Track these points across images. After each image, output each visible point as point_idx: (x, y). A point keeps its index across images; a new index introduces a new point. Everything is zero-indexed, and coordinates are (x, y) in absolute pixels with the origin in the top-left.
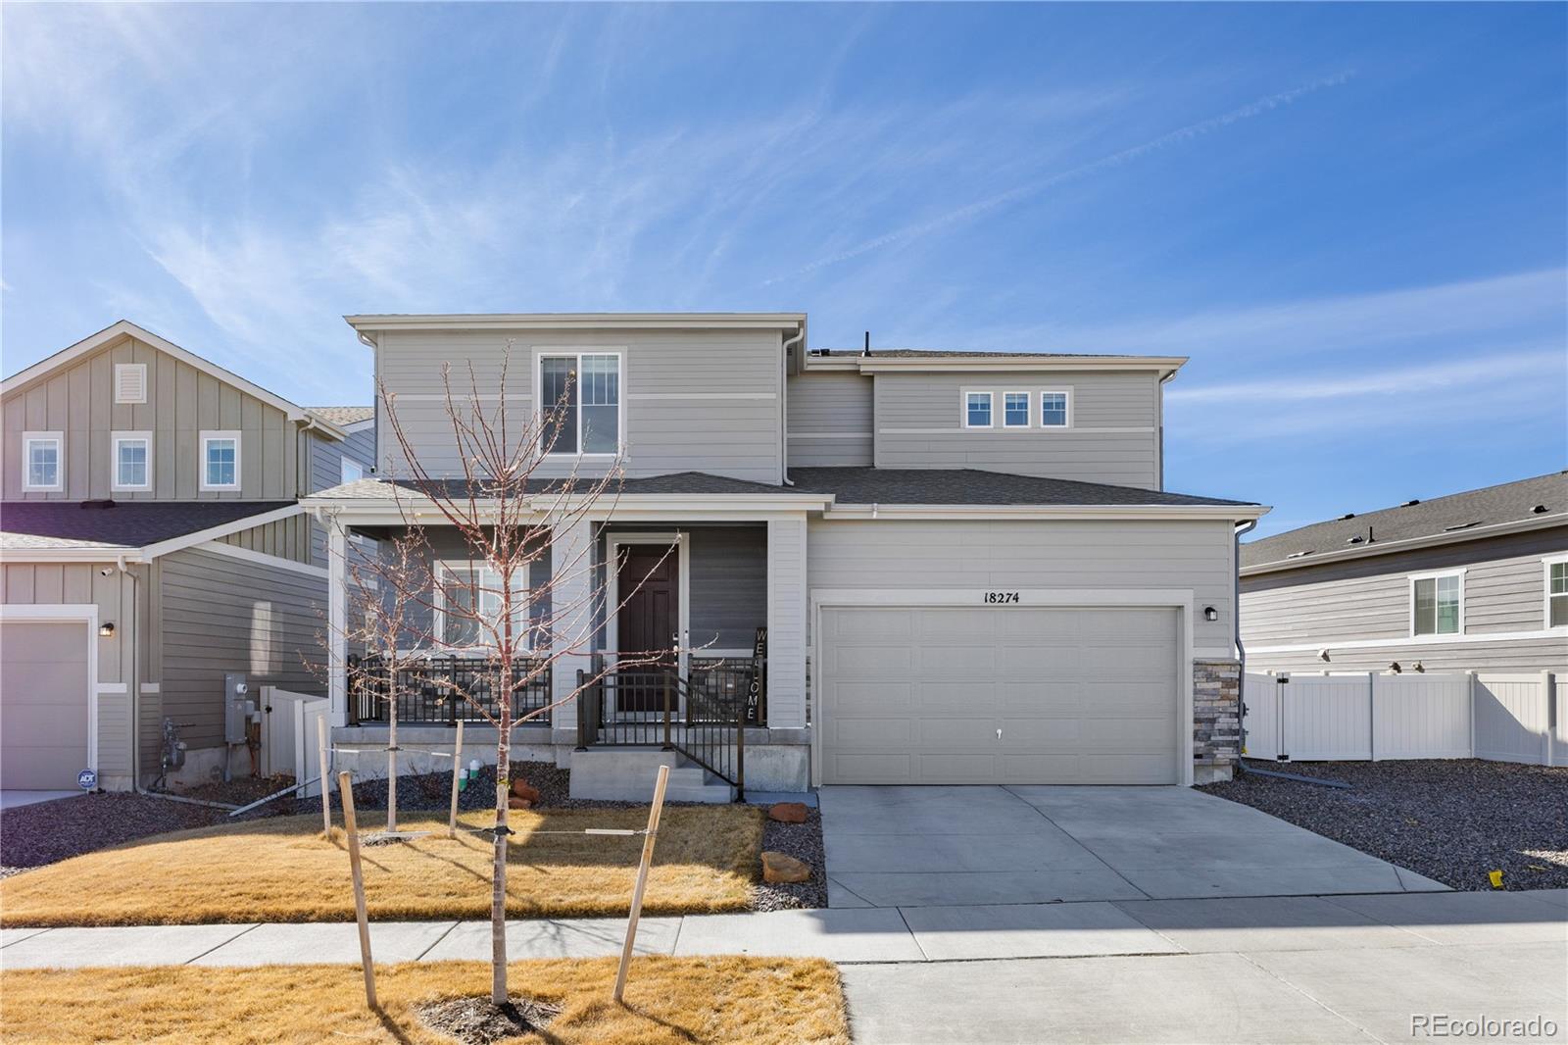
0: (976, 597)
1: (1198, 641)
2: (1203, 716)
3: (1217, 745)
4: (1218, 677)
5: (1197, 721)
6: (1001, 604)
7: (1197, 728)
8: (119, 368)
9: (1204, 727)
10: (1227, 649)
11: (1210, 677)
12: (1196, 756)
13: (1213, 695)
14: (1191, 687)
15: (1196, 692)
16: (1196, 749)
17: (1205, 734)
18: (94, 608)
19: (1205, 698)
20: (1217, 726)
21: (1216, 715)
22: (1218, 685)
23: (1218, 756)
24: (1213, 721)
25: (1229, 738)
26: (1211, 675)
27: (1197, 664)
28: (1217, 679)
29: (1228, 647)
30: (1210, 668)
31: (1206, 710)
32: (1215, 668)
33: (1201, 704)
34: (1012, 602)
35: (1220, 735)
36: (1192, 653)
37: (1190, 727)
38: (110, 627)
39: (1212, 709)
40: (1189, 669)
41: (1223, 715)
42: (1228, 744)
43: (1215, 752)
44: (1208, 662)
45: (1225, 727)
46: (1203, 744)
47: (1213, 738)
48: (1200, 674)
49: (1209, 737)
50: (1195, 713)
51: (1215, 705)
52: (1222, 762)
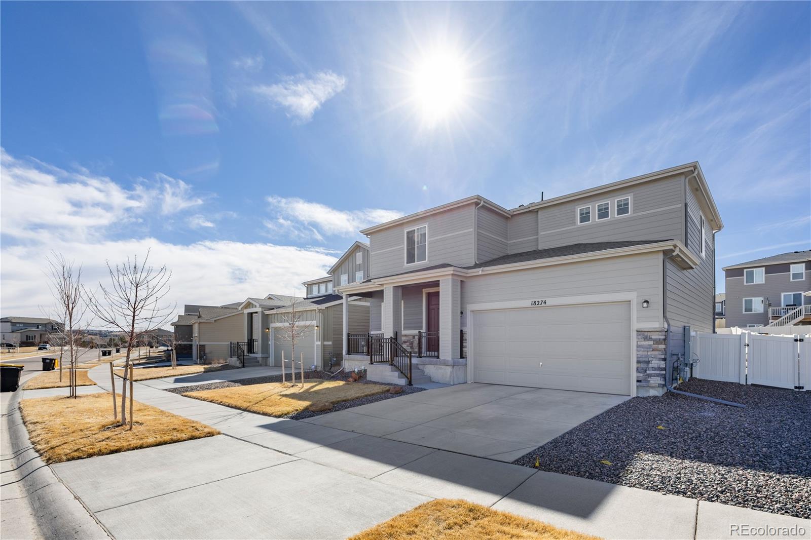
0: (528, 303)
1: (639, 320)
2: (641, 360)
3: (650, 376)
4: (652, 338)
5: (638, 362)
6: (538, 306)
7: (638, 366)
8: (357, 254)
9: (642, 365)
10: (658, 323)
11: (646, 339)
12: (638, 381)
13: (648, 348)
14: (635, 344)
15: (638, 346)
16: (638, 377)
17: (643, 369)
18: (315, 321)
19: (643, 349)
20: (650, 365)
21: (650, 359)
22: (651, 343)
23: (651, 382)
24: (648, 362)
25: (658, 372)
26: (647, 337)
27: (637, 331)
28: (651, 339)
29: (658, 322)
30: (646, 334)
31: (643, 357)
32: (649, 334)
33: (640, 353)
34: (543, 304)
35: (653, 370)
36: (636, 325)
37: (634, 365)
38: (318, 327)
39: (647, 356)
40: (634, 335)
41: (654, 359)
42: (658, 375)
43: (649, 379)
44: (645, 330)
45: (656, 366)
46: (642, 375)
47: (647, 372)
48: (640, 337)
49: (646, 371)
50: (637, 358)
51: (649, 353)
52: (653, 385)
